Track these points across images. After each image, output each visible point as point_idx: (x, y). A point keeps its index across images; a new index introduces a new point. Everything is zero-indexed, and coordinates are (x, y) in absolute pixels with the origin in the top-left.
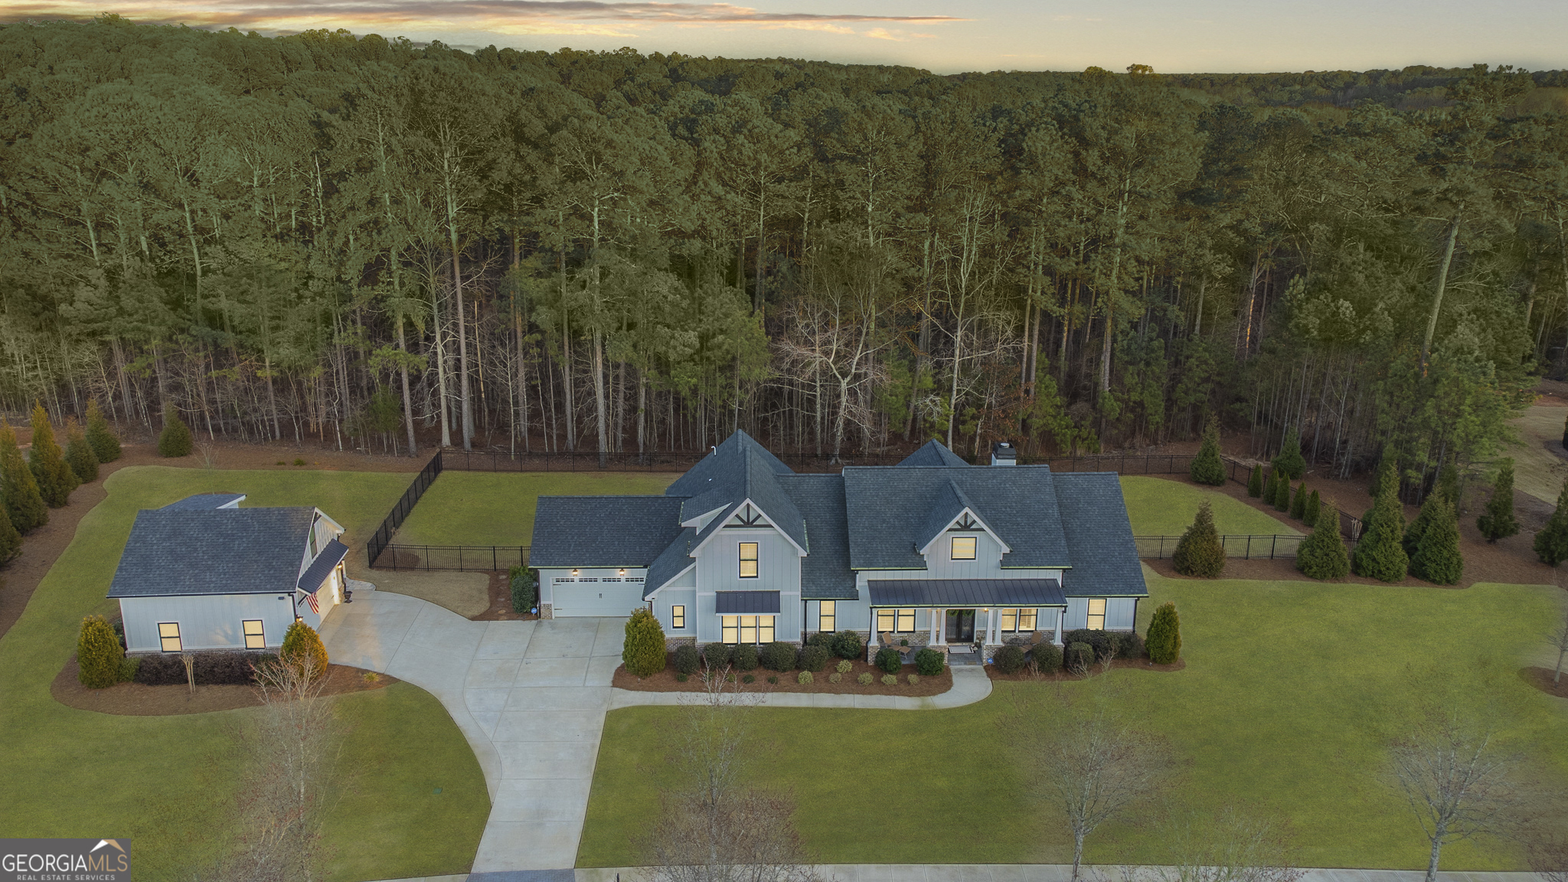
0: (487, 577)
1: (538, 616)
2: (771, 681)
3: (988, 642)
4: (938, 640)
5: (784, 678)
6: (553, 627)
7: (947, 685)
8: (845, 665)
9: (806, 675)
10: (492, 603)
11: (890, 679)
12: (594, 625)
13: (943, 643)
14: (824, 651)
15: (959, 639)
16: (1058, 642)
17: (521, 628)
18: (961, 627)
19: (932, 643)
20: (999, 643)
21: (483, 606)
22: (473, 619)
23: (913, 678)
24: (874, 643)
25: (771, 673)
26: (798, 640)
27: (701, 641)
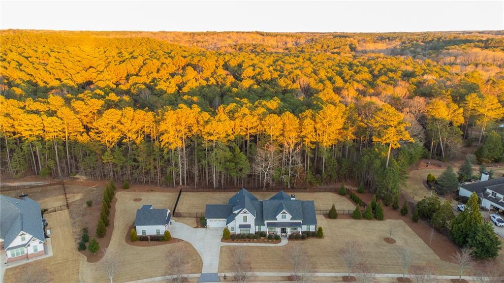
0: (195, 219)
1: (206, 227)
2: (249, 241)
3: (288, 234)
4: (279, 233)
5: (251, 240)
6: (209, 229)
7: (280, 242)
8: (262, 238)
9: (255, 240)
10: (197, 224)
11: (270, 240)
12: (216, 229)
13: (280, 234)
14: (258, 235)
15: (283, 233)
16: (301, 234)
17: (203, 230)
18: (284, 231)
19: (278, 234)
20: (290, 234)
21: (196, 225)
22: (195, 228)
23: (274, 240)
24: (268, 234)
25: (249, 239)
26: (254, 233)
27: (236, 233)
